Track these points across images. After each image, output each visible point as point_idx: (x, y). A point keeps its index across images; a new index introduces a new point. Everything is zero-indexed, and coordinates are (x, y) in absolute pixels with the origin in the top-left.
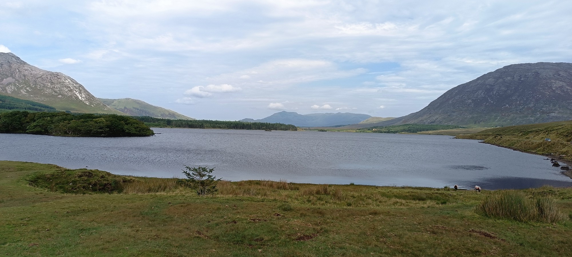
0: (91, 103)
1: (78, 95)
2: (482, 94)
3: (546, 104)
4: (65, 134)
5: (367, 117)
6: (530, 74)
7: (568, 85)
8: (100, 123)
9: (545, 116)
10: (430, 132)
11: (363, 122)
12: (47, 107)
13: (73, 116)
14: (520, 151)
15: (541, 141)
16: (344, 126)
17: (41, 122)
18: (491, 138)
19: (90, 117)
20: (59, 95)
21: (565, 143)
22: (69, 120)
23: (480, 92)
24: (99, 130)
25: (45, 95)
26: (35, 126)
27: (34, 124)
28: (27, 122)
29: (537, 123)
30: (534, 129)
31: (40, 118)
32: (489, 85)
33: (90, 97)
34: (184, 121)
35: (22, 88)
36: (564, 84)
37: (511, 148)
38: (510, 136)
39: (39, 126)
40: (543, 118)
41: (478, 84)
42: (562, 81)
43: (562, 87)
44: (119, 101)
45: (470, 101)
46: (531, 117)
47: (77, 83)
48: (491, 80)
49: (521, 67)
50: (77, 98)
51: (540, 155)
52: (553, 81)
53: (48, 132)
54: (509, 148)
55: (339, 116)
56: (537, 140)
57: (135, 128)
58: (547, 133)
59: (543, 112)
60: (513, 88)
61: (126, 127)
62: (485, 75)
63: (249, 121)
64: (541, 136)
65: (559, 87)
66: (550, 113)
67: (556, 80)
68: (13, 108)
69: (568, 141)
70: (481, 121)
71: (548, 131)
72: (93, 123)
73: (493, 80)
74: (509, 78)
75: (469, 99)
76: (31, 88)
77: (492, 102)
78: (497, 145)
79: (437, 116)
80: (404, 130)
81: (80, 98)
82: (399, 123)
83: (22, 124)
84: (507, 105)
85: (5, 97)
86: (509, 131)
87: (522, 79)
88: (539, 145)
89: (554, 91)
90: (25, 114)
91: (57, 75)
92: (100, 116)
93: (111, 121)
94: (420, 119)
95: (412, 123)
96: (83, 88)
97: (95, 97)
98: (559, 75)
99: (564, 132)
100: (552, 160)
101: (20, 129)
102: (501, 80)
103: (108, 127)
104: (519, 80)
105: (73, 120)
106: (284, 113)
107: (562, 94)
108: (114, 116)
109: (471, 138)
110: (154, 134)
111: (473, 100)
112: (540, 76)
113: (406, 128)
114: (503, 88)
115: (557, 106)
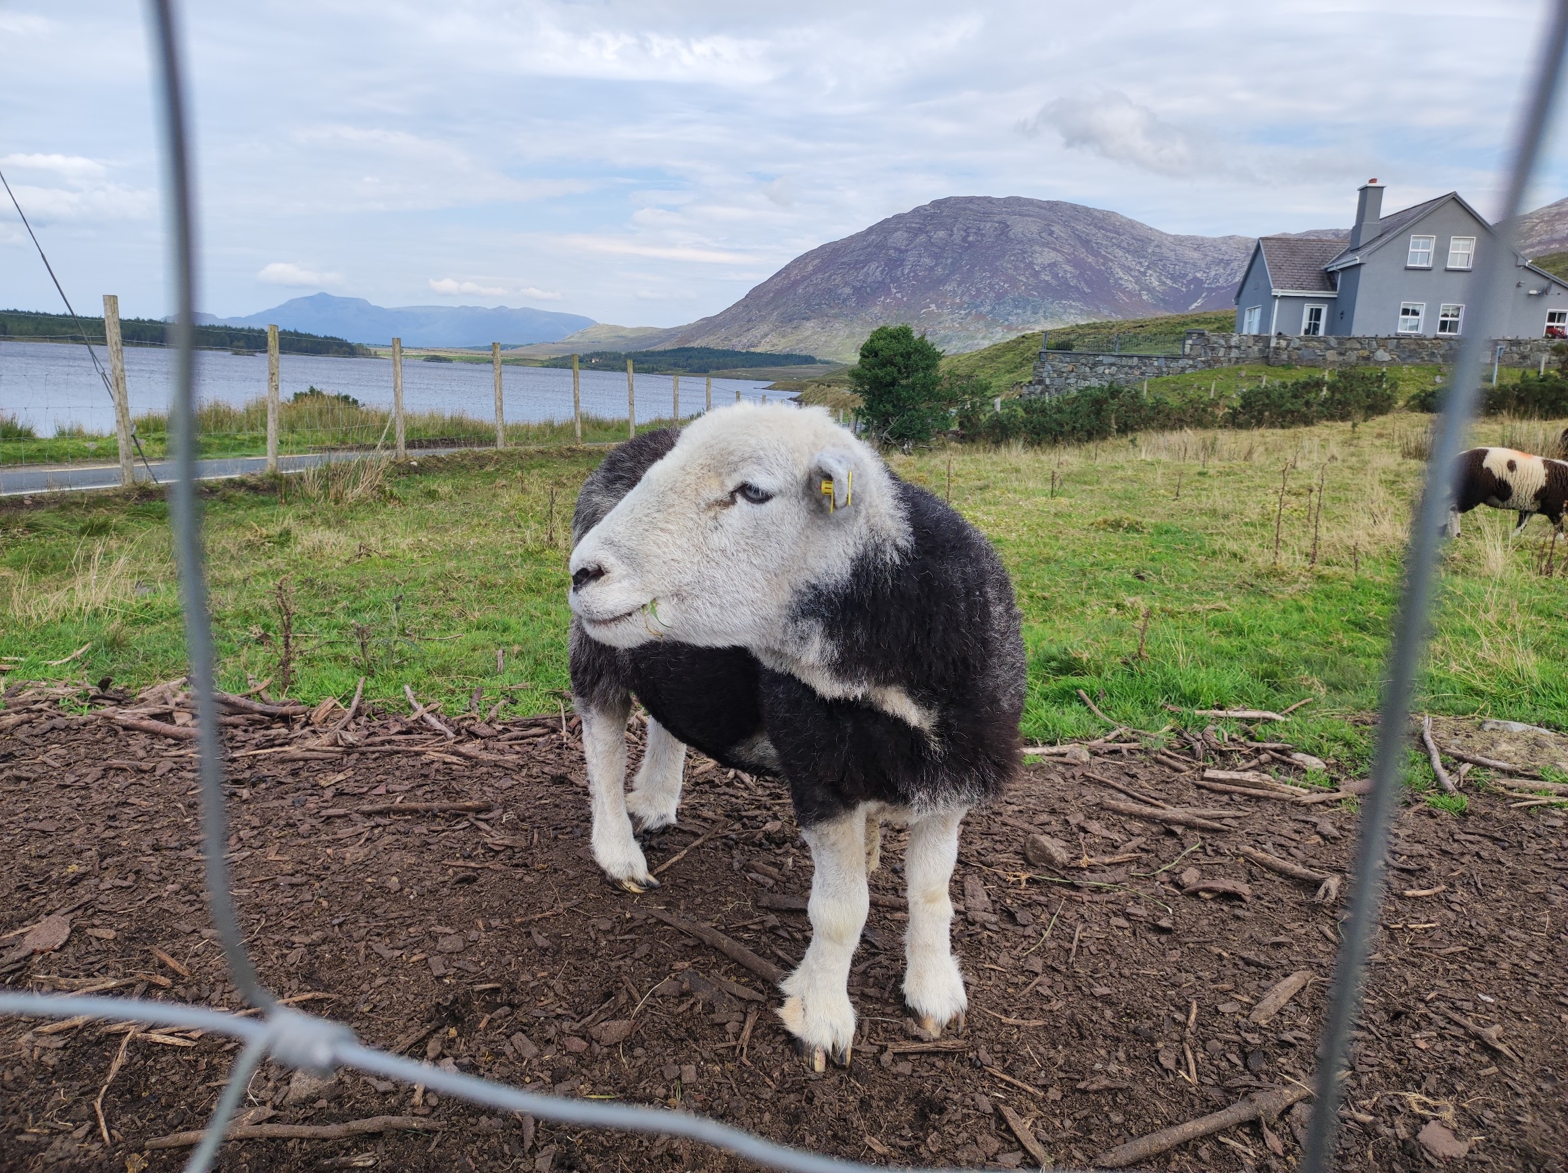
2: (878, 273)
3: (1017, 307)
5: (582, 323)
6: (989, 225)
7: (1068, 261)
11: (568, 337)
23: (873, 266)
32: (896, 249)
36: (1060, 258)
41: (868, 245)
42: (1055, 249)
43: (1053, 265)
45: (848, 290)
46: (983, 338)
48: (899, 238)
49: (970, 206)
52: (1038, 248)
55: (502, 316)
60: (949, 261)
62: (886, 220)
65: (1049, 265)
67: (1044, 245)
73: (906, 235)
75: (846, 284)
77: (899, 295)
79: (766, 330)
82: (667, 346)
84: (933, 307)
87: (971, 239)
89: (1036, 274)
94: (724, 334)
95: (703, 344)
98: (1051, 233)
102: (922, 238)
104: (964, 239)
106: (322, 301)
107: (1054, 283)
111: (854, 287)
112: (1011, 234)
114: (928, 261)
115: (1041, 313)
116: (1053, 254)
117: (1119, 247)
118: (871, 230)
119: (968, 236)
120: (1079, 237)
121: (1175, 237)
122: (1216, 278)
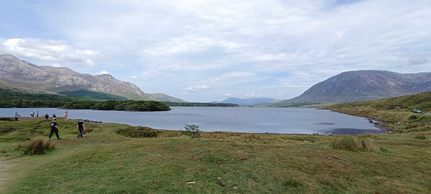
0: (143, 96)
1: (137, 92)
2: (331, 87)
3: (364, 91)
4: (131, 110)
5: (274, 99)
6: (355, 76)
7: (376, 81)
8: (146, 105)
9: (364, 97)
10: (305, 106)
11: (271, 102)
12: (124, 98)
13: (135, 102)
14: (352, 115)
15: (363, 110)
16: (262, 104)
17: (121, 105)
18: (336, 109)
19: (142, 102)
20: (129, 92)
21: (376, 111)
22: (133, 104)
23: (330, 86)
24: (146, 108)
25: (123, 93)
26: (119, 107)
27: (118, 106)
28: (115, 105)
29: (360, 101)
30: (358, 104)
31: (121, 103)
32: (334, 82)
33: (142, 93)
34: (185, 103)
35: (113, 90)
36: (374, 81)
37: (347, 114)
38: (346, 108)
39: (120, 106)
40: (363, 98)
41: (328, 82)
43: (372, 82)
44: (155, 94)
45: (325, 90)
46: (357, 98)
47: (137, 87)
48: (335, 80)
50: (136, 93)
51: (362, 117)
52: (368, 79)
53: (124, 110)
54: (346, 114)
55: (259, 99)
56: (360, 109)
57: (162, 107)
58: (365, 106)
59: (363, 95)
60: (346, 84)
61: (158, 106)
62: (331, 77)
63: (215, 103)
64: (362, 107)
65: (371, 82)
66: (366, 96)
67: (369, 79)
68: (109, 99)
69: (377, 110)
70: (331, 100)
71: (366, 104)
72: (143, 105)
73: (336, 80)
74: (344, 79)
75: (324, 89)
76: (117, 89)
77: (336, 91)
78: (339, 112)
79: (308, 98)
80: (292, 106)
81: (138, 93)
82: (289, 102)
83: (113, 106)
84: (344, 92)
85: (106, 94)
86: (346, 105)
87: (351, 79)
88: (361, 112)
89: (368, 85)
90: (115, 102)
91: (128, 83)
92: (147, 102)
93: (151, 104)
94: (300, 100)
95: (296, 102)
96: (139, 89)
97: (145, 93)
98: (371, 76)
99: (375, 105)
100: (369, 119)
101: (112, 108)
102: (340, 80)
103: (150, 106)
104: (349, 79)
105: (135, 103)
106: (232, 98)
107: (373, 86)
108: (153, 102)
109: (326, 109)
110: (171, 109)
111: (326, 90)
112: (360, 77)
113: (293, 104)
114: (341, 84)
115: (370, 92)
116: (372, 80)
117: (389, 77)
118: (328, 79)
119: (350, 78)
120: (378, 77)
121: (405, 74)
122: (419, 82)
